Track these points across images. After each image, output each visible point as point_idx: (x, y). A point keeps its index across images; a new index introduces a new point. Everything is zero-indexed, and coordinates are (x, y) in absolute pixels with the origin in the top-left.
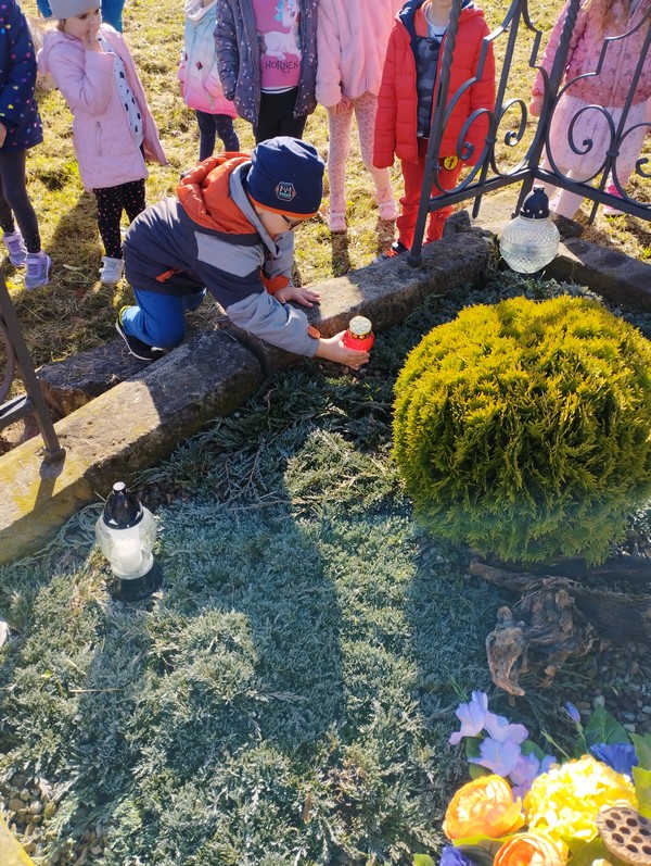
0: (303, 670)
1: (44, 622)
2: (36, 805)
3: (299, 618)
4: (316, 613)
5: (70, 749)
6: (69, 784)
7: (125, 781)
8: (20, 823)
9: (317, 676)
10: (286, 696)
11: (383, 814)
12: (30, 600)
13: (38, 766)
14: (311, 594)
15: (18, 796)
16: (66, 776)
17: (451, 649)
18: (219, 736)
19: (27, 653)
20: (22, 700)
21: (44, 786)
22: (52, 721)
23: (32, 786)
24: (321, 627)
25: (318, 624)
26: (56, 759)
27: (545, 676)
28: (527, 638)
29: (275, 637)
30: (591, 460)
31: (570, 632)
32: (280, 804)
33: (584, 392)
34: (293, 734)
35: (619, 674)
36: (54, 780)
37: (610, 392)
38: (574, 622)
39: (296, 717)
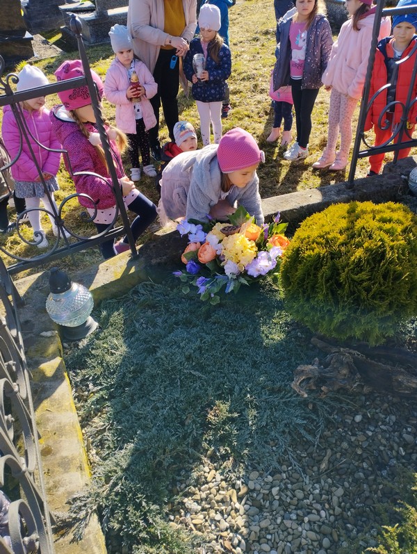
0: (208, 365)
1: (112, 325)
2: (86, 393)
3: (215, 344)
4: (225, 344)
5: (105, 375)
6: (100, 387)
7: (122, 392)
8: (79, 398)
9: (214, 369)
10: (197, 373)
11: (222, 432)
12: (109, 315)
13: (91, 378)
14: (226, 335)
15: (81, 389)
16: (101, 384)
17: (284, 373)
18: (162, 382)
19: (102, 335)
20: (93, 352)
21: (91, 386)
22: (102, 363)
23: (87, 386)
24: (225, 350)
25: (223, 348)
26: (98, 378)
27: (322, 391)
28: (320, 373)
29: (200, 348)
30: (365, 284)
31: (345, 375)
32: (178, 414)
33: (367, 247)
34: (194, 389)
35: (374, 408)
36: (95, 385)
37: (385, 250)
38: (350, 372)
39: (198, 384)
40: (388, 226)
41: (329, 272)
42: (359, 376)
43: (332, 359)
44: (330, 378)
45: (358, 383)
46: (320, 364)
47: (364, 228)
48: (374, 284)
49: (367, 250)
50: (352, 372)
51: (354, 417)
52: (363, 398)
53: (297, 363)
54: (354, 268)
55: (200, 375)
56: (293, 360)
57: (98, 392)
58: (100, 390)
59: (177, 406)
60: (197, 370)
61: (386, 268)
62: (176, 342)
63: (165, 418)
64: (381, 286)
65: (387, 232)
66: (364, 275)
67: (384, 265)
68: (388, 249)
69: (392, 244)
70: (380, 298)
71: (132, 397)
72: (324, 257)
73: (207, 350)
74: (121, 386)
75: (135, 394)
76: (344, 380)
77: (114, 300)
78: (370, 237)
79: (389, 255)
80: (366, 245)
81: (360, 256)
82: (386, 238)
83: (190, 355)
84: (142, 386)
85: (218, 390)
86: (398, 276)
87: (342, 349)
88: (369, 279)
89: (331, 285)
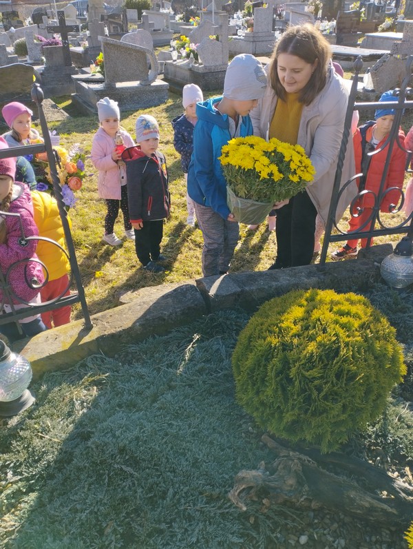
0: (144, 460)
1: (49, 402)
2: (4, 483)
3: (156, 434)
4: (166, 435)
5: (28, 462)
6: (19, 477)
7: (43, 486)
9: (150, 466)
10: (128, 469)
12: (49, 391)
13: (12, 465)
14: (169, 425)
16: (21, 474)
17: (227, 477)
18: (88, 477)
19: (36, 413)
20: (21, 433)
21: (10, 474)
22: (28, 447)
23: (6, 474)
24: (166, 442)
25: (164, 440)
26: (21, 464)
27: (264, 504)
28: (264, 481)
29: (137, 438)
30: (317, 382)
31: (291, 486)
32: (98, 520)
33: (320, 342)
34: (122, 490)
35: (323, 527)
36: (15, 474)
37: (339, 347)
38: (298, 482)
39: (128, 482)
40: (344, 320)
41: (280, 366)
42: (307, 488)
43: (280, 463)
44: (275, 489)
45: (305, 497)
46: (266, 469)
47: (319, 320)
48: (326, 383)
49: (320, 345)
50: (300, 483)
51: (299, 538)
52: (312, 514)
53: (242, 465)
54: (306, 363)
55: (132, 472)
56: (239, 460)
57: (16, 482)
58: (20, 480)
59: (98, 510)
60: (130, 465)
61: (340, 366)
62: (111, 430)
63: (83, 524)
64: (334, 386)
65: (343, 326)
66: (314, 373)
67: (337, 363)
68: (343, 345)
69: (347, 340)
70: (333, 399)
71: (52, 493)
72: (275, 348)
73: (146, 440)
74: (43, 478)
75: (57, 490)
76: (290, 491)
77: (59, 373)
78: (324, 331)
79: (343, 352)
80: (319, 339)
81: (312, 351)
82: (342, 333)
83: (124, 447)
84: (65, 480)
85: (150, 492)
86: (352, 377)
87: (291, 453)
88: (322, 377)
89: (282, 379)
